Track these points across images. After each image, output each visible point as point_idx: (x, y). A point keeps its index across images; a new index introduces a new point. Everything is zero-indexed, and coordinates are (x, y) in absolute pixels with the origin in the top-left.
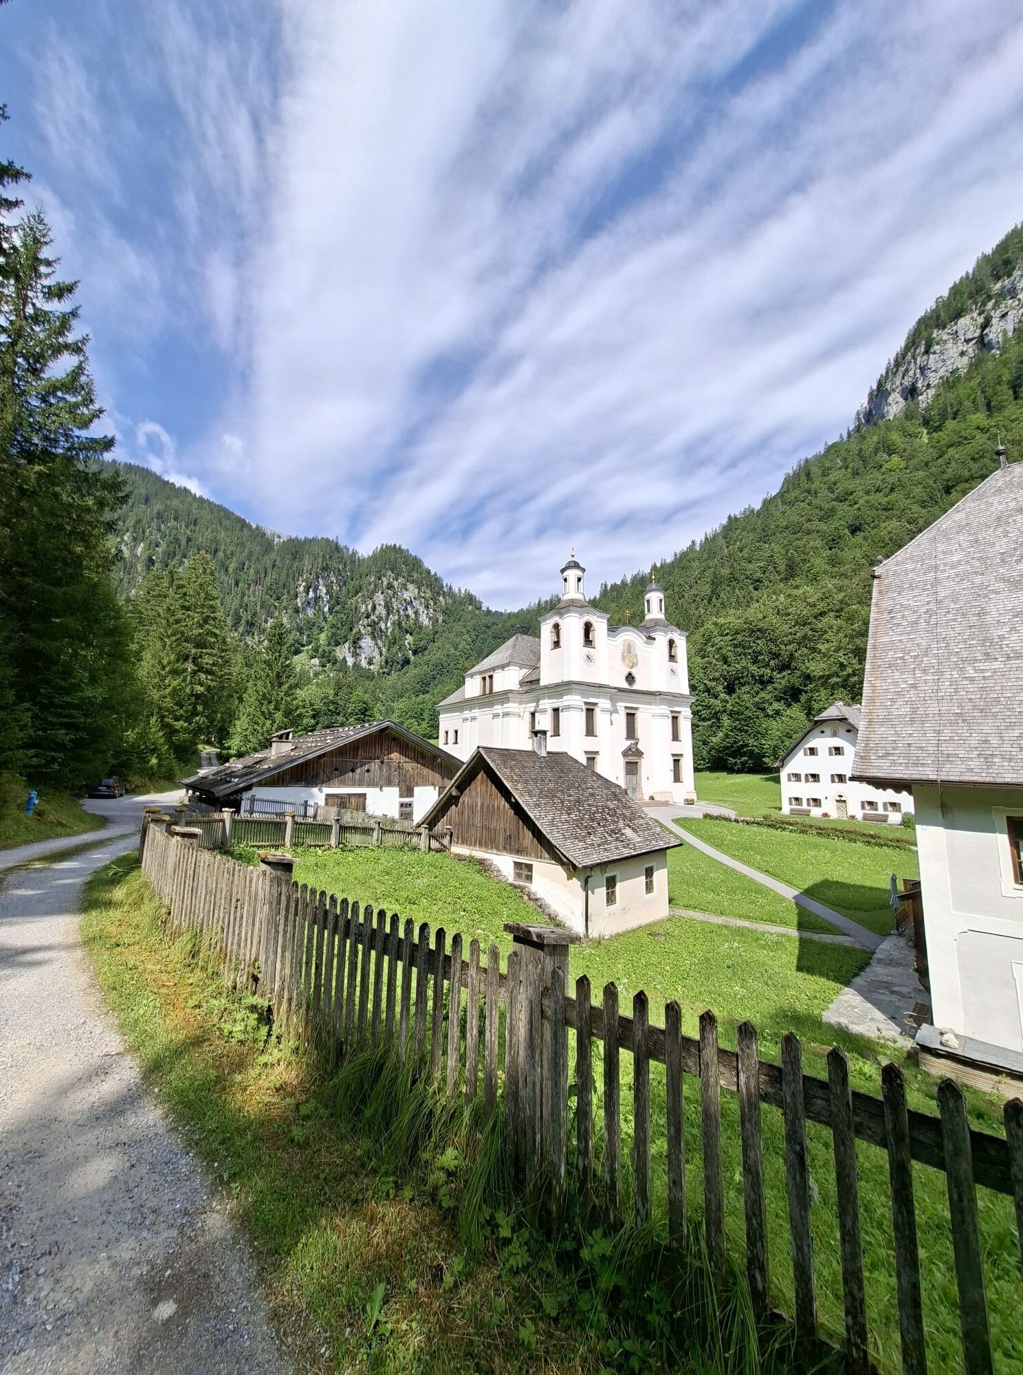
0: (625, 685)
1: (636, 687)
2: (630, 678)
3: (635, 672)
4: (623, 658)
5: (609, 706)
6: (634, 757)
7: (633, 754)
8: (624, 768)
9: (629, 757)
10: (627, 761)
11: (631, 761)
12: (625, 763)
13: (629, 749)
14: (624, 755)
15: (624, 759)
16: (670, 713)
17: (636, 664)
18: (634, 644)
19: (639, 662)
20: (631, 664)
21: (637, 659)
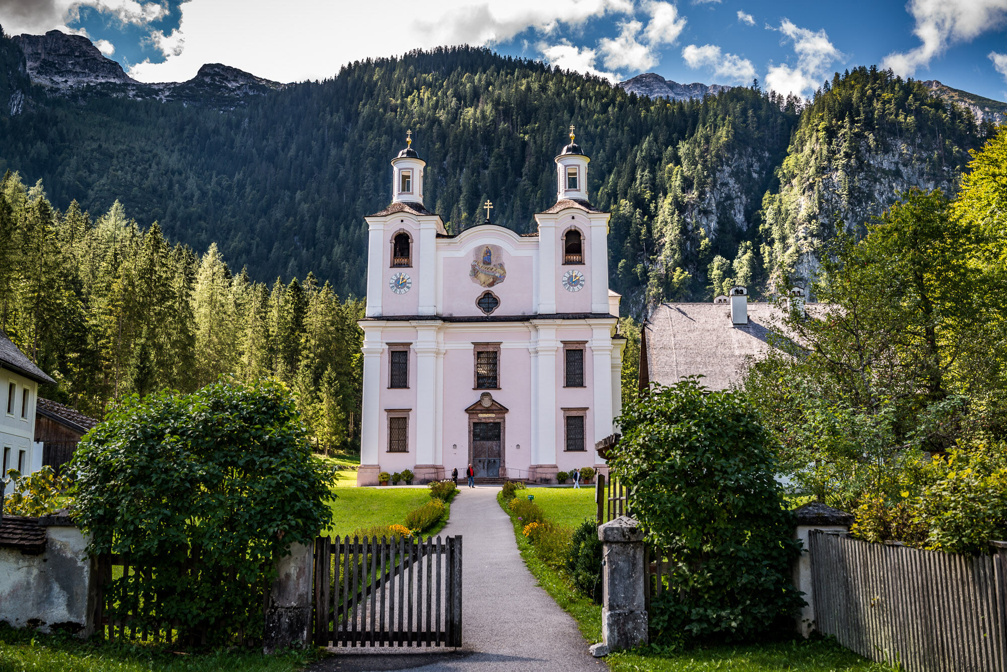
0: (480, 313)
1: (497, 312)
2: (488, 301)
3: (496, 290)
4: (475, 273)
5: (433, 346)
6: (490, 415)
7: (488, 410)
8: (469, 432)
9: (481, 415)
10: (476, 421)
11: (483, 421)
12: (472, 425)
13: (479, 403)
14: (469, 414)
15: (470, 419)
16: (562, 345)
17: (501, 279)
18: (498, 249)
19: (507, 275)
20: (491, 280)
21: (504, 270)
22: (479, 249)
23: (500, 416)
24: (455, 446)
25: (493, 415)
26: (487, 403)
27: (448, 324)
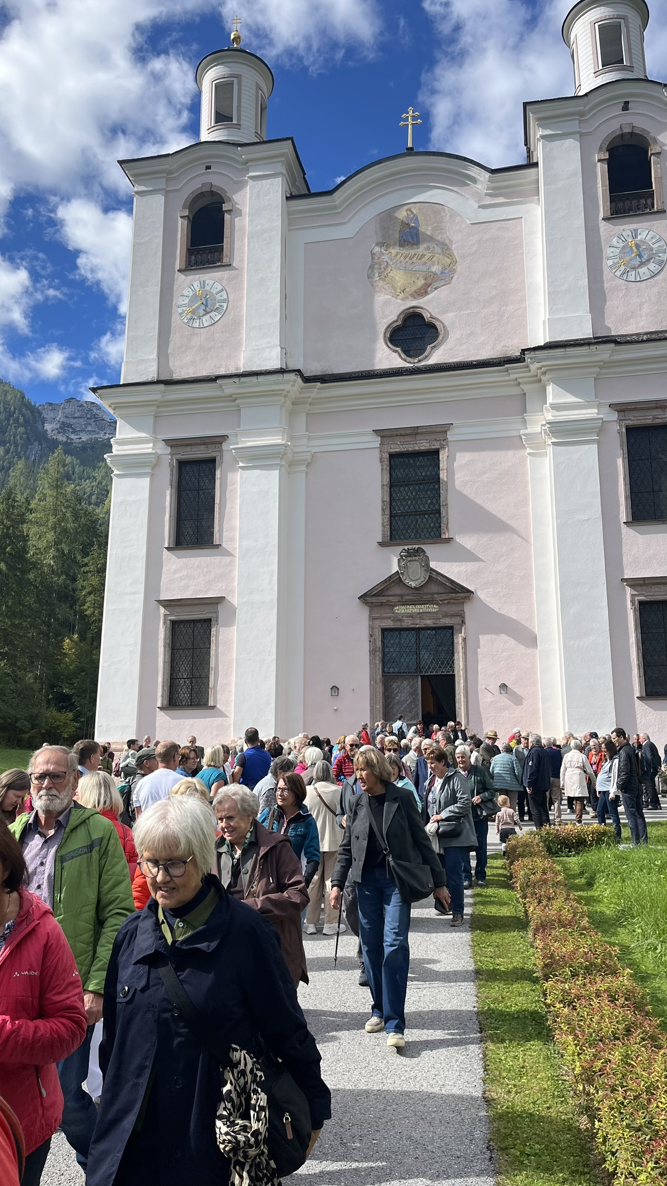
1: (436, 357)
2: (414, 331)
3: (433, 304)
4: (380, 270)
5: (277, 439)
6: (424, 608)
7: (418, 596)
8: (372, 652)
9: (400, 610)
10: (389, 624)
11: (407, 623)
12: (378, 634)
13: (395, 580)
14: (372, 606)
15: (372, 619)
16: (615, 416)
17: (446, 275)
18: (435, 210)
19: (459, 268)
20: (421, 282)
21: (450, 256)
22: (388, 216)
23: (454, 609)
24: (335, 688)
25: (434, 608)
26: (415, 578)
27: (314, 391)
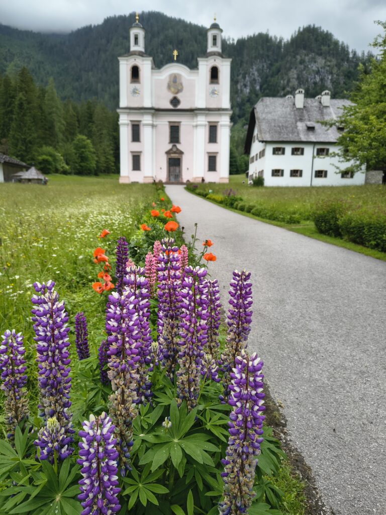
0: (171, 107)
1: (179, 107)
2: (175, 101)
3: (179, 96)
4: (169, 87)
5: (150, 122)
7: (175, 153)
8: (167, 162)
9: (172, 155)
10: (170, 157)
11: (173, 157)
12: (168, 159)
13: (171, 150)
14: (167, 154)
15: (167, 156)
16: (208, 123)
17: (181, 90)
18: (180, 75)
19: (184, 89)
20: (177, 91)
21: (182, 86)
22: (171, 76)
23: (180, 155)
24: (161, 168)
25: (177, 155)
26: (174, 150)
27: (157, 112)
